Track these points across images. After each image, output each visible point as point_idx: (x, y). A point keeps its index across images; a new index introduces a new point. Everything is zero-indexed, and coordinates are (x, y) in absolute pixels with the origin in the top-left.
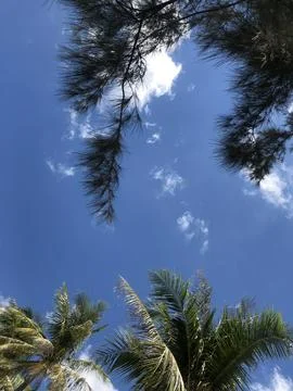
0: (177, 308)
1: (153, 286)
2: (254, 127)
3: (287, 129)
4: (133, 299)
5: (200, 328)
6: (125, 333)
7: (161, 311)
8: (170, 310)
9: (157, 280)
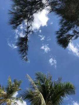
0: (43, 82)
1: (36, 76)
2: (64, 34)
3: (73, 34)
4: (31, 80)
5: (49, 87)
6: (28, 89)
7: (38, 83)
8: (41, 83)
9: (37, 75)
